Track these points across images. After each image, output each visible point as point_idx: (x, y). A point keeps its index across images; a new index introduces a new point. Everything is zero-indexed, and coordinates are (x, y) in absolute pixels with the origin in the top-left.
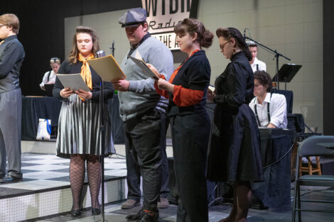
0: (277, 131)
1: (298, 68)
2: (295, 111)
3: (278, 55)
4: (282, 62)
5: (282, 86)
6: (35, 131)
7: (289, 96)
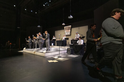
0: (82, 45)
1: (85, 37)
2: (84, 42)
3: (82, 35)
4: (83, 36)
5: (83, 39)
6: (51, 44)
7: (84, 40)
